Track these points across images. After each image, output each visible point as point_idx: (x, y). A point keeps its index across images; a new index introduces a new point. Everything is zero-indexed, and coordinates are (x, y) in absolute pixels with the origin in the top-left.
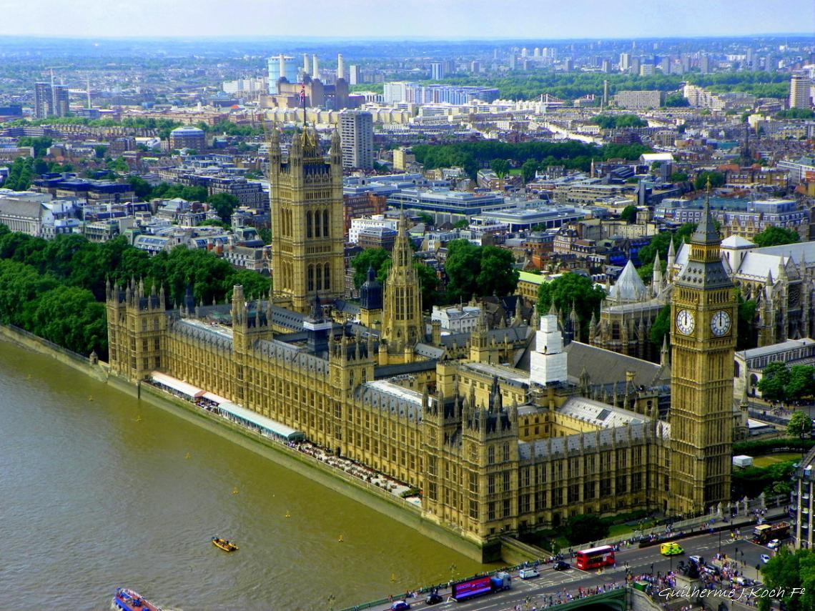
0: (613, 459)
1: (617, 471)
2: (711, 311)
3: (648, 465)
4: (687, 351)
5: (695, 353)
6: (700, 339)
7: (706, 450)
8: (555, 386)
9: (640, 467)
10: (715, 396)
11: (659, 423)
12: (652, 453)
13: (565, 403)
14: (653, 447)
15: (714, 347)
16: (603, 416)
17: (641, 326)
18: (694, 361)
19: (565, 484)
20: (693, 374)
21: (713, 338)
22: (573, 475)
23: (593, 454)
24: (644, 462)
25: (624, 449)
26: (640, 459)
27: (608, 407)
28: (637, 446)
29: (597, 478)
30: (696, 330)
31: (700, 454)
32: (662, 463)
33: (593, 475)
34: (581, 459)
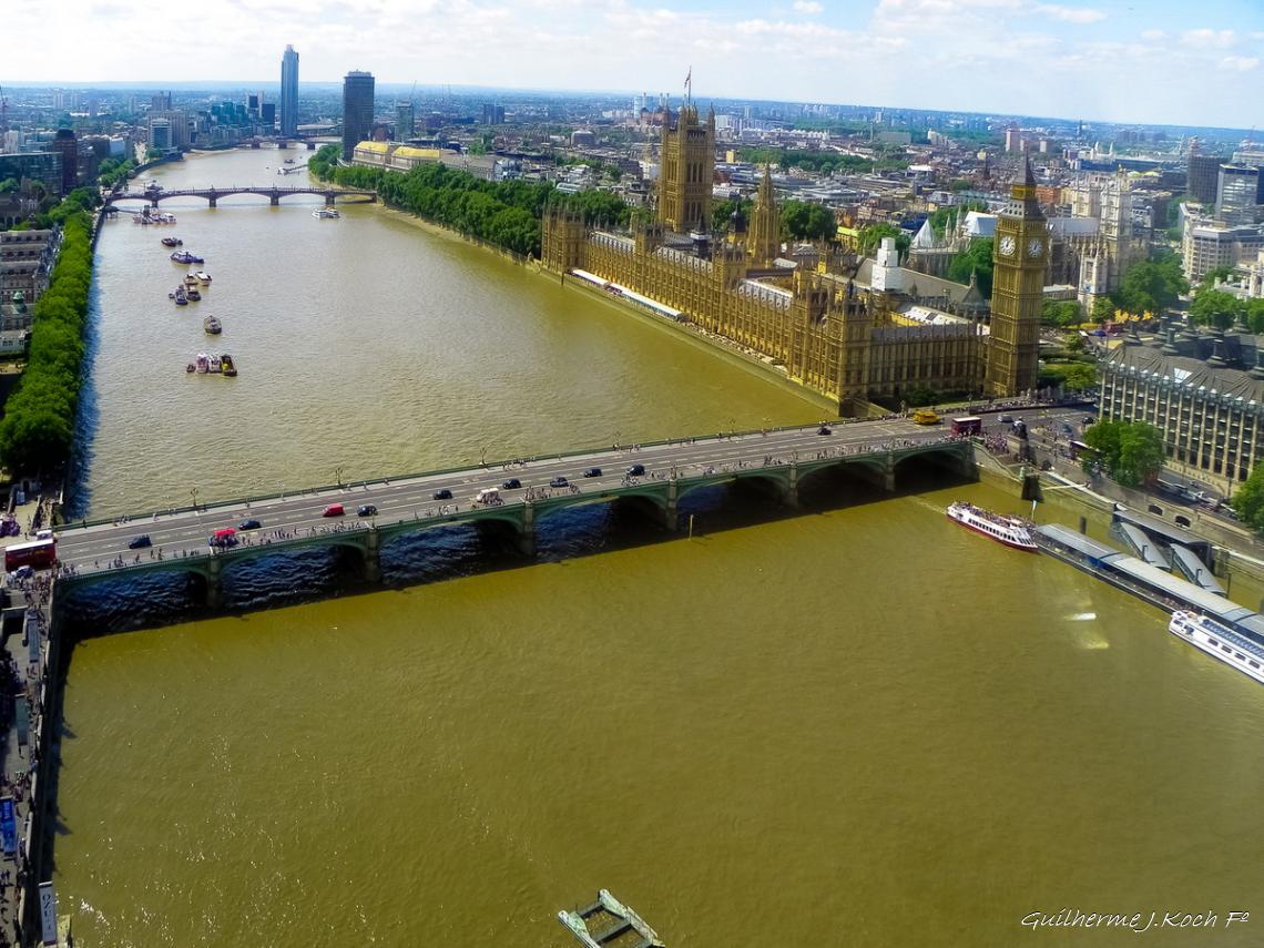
0: (943, 348)
1: (945, 358)
2: (1027, 236)
3: (969, 356)
4: (1007, 267)
5: (1014, 269)
6: (1020, 259)
7: (1019, 346)
8: (891, 293)
9: (963, 357)
10: (1028, 306)
11: (979, 325)
12: (973, 347)
13: (900, 306)
14: (974, 343)
15: (1030, 266)
16: (931, 317)
17: (940, 265)
18: (1014, 275)
19: (906, 363)
20: (1011, 287)
21: (1028, 259)
22: (912, 357)
23: (928, 343)
24: (966, 353)
25: (952, 341)
26: (963, 350)
27: (935, 311)
28: (961, 340)
29: (930, 362)
30: (1016, 251)
31: (1015, 351)
32: (980, 356)
33: (927, 359)
34: (919, 345)
